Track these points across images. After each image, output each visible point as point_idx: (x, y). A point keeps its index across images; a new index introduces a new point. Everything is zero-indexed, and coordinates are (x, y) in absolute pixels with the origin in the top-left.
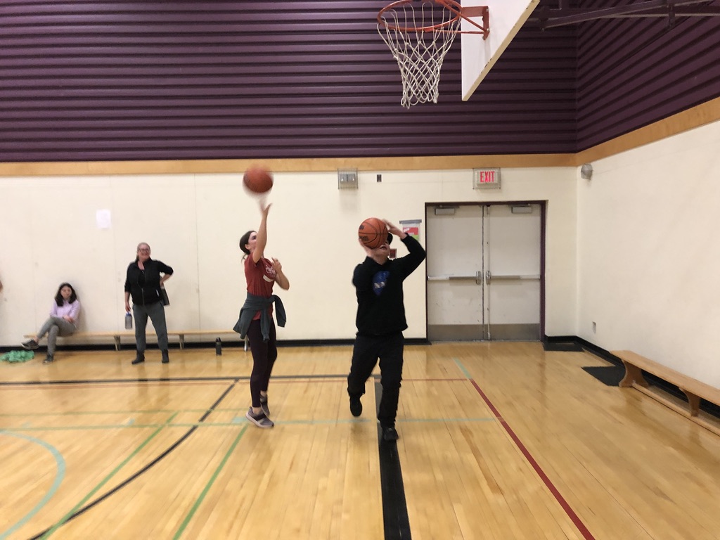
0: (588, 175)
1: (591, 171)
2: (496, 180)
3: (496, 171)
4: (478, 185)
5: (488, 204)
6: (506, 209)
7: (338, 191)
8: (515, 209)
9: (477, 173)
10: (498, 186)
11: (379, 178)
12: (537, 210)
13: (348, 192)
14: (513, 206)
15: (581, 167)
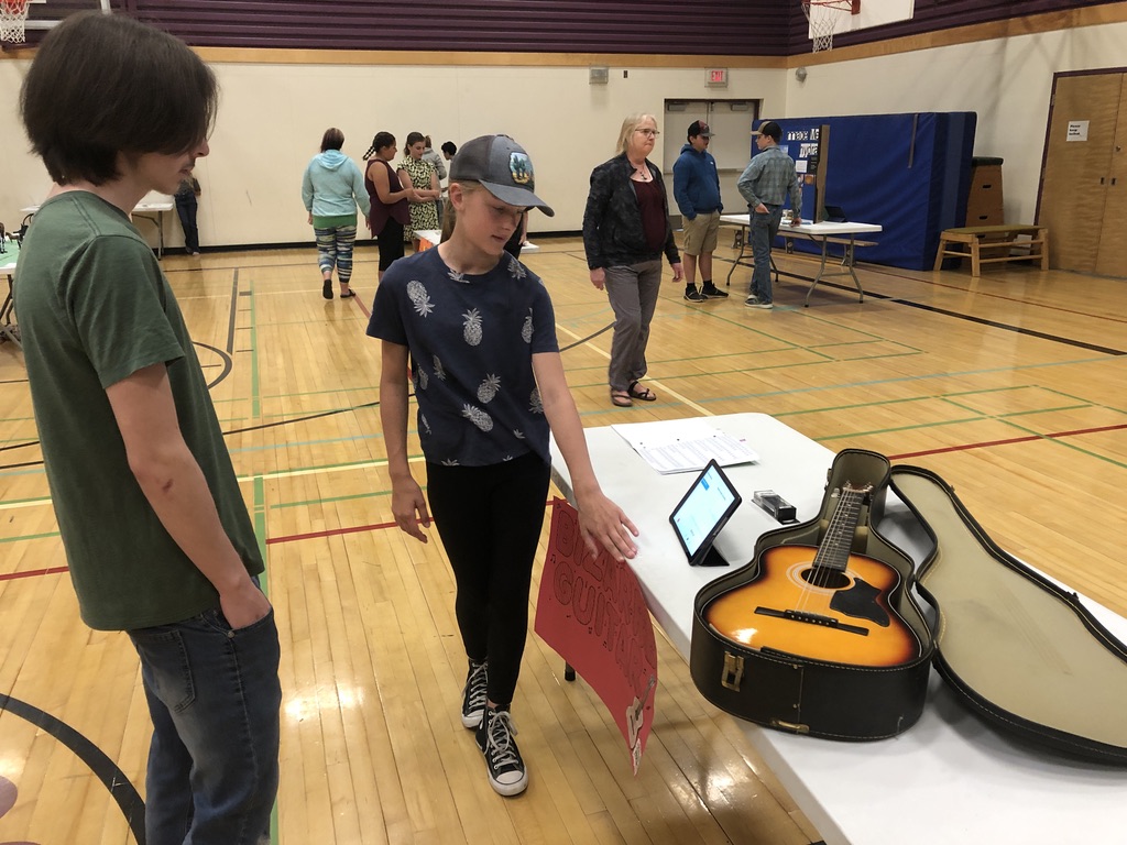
0: (802, 78)
1: (805, 75)
2: (724, 80)
3: (724, 71)
4: (709, 83)
5: (712, 102)
6: (726, 107)
7: (589, 85)
8: (736, 106)
9: (709, 71)
10: (724, 85)
11: (626, 73)
12: (751, 109)
13: (598, 87)
14: (733, 103)
15: (796, 70)
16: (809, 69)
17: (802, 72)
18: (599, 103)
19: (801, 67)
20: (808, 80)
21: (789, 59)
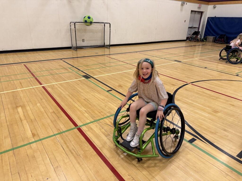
0: (214, 8)
3: (201, 5)
4: (198, 7)
6: (197, 13)
7: (180, 6)
8: (199, 13)
11: (187, 3)
12: (201, 13)
13: (182, 6)
15: (213, 6)
16: (217, 6)
17: (215, 6)
18: (181, 10)
19: (215, 5)
20: (216, 8)
21: (210, 3)
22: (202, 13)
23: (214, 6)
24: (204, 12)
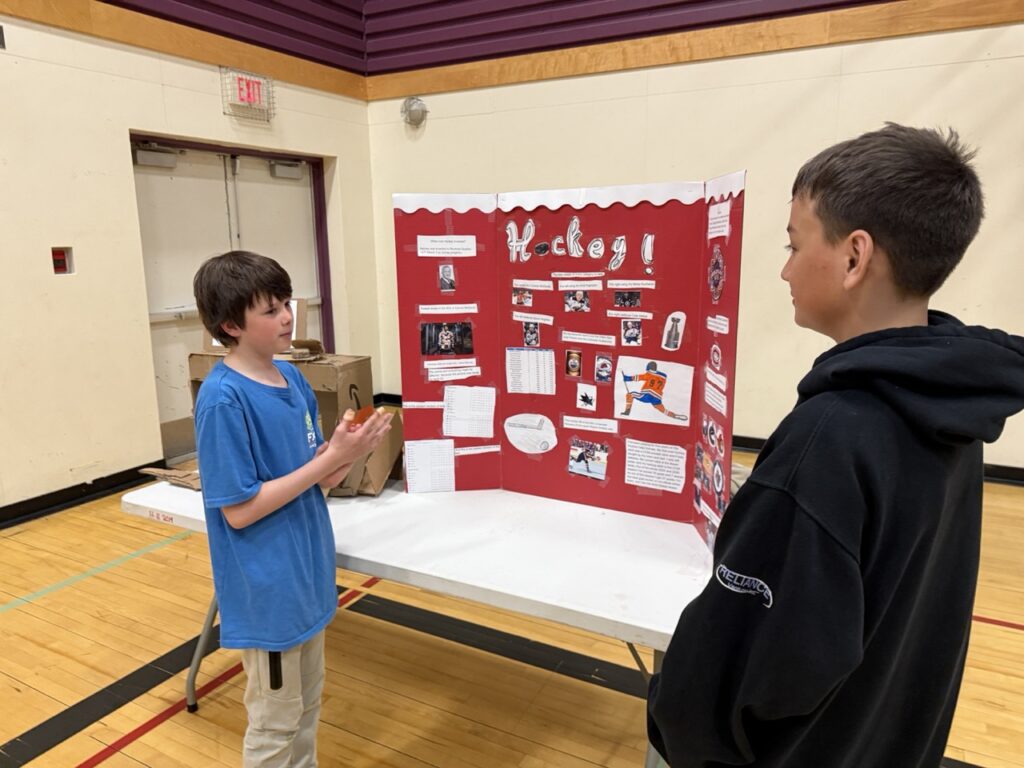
0: (416, 120)
1: (424, 112)
2: (263, 103)
3: (265, 82)
4: (233, 106)
5: (235, 152)
6: (261, 168)
8: (280, 170)
10: (265, 115)
12: (303, 173)
14: (278, 160)
15: (401, 102)
16: (429, 102)
17: (414, 107)
19: (412, 97)
20: (429, 124)
21: (370, 81)
22: (317, 168)
23: (407, 110)
24: (334, 158)
